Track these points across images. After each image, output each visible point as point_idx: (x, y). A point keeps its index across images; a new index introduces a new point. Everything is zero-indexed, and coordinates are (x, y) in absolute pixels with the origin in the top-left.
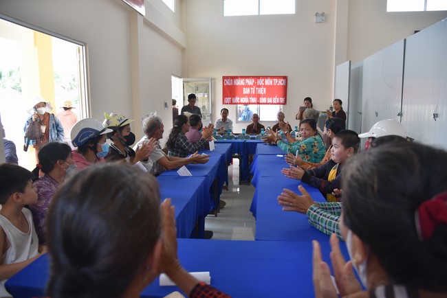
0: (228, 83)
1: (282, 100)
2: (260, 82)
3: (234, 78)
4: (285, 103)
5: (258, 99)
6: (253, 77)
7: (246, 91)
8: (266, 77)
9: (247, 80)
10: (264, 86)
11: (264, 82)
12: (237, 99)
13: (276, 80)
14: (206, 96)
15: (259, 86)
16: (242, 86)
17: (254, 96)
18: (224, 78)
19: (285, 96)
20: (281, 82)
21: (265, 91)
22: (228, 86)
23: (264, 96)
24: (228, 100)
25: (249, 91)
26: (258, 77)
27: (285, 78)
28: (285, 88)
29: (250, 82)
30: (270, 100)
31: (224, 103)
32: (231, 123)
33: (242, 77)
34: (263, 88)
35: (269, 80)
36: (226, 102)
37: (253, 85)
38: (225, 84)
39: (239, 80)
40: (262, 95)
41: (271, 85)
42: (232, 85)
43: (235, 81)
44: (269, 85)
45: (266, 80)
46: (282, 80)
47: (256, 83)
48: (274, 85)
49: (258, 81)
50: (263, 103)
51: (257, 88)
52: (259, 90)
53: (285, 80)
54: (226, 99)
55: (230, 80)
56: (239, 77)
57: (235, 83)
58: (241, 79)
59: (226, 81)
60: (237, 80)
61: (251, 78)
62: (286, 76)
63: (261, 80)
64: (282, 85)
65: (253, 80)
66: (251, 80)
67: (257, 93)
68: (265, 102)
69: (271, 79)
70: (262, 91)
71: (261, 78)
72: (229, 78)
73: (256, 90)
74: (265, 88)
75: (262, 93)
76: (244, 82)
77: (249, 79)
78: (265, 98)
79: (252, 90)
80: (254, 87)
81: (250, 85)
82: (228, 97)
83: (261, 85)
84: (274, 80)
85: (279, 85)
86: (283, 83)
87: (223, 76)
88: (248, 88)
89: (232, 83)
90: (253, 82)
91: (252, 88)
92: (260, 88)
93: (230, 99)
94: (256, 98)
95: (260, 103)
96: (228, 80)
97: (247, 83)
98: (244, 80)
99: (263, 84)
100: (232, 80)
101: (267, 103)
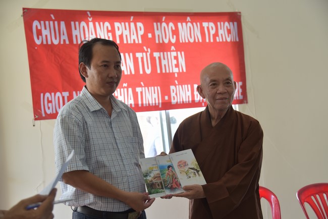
0: (48, 34)
2: (164, 32)
3: (70, 17)
4: (243, 99)
5: (166, 91)
6: (139, 15)
10: (179, 46)
11: (176, 32)
13: (209, 26)
15: (163, 48)
17: (150, 81)
18: (31, 15)
20: (224, 33)
21: (182, 62)
22: (49, 48)
23: (183, 79)
24: (56, 100)
25: (131, 64)
26: (157, 18)
27: (234, 17)
29: (131, 32)
33: (100, 15)
34: (174, 54)
35: (189, 24)
36: (49, 112)
37: (140, 42)
38: (38, 38)
39: (91, 24)
40: (176, 75)
41: (197, 41)
42: (67, 42)
43: (76, 29)
44: (192, 41)
45: (179, 24)
46: (226, 24)
47: (150, 35)
48: (207, 41)
49: (158, 29)
50: (183, 102)
51: (156, 55)
52: (164, 59)
53: (235, 23)
54: (48, 98)
55: (56, 23)
56: (88, 13)
57: (76, 36)
58: (97, 24)
59: (39, 28)
60: (83, 24)
61: (131, 20)
62: (237, 11)
63: (164, 24)
64: (229, 40)
65: (140, 25)
66: (132, 25)
67: (159, 71)
68: (189, 101)
69: (194, 24)
70: (175, 62)
71: (164, 18)
72: (52, 16)
73: (153, 59)
74: (183, 53)
75: (176, 70)
76: (108, 31)
77: (127, 24)
78: (185, 84)
79: (140, 60)
80: (146, 50)
81: (132, 42)
82: (54, 90)
83: (166, 41)
84: (205, 24)
85: (221, 40)
86: (230, 35)
87: (24, 9)
88: (127, 54)
89: (65, 37)
90: (141, 33)
91: (139, 55)
92: (165, 53)
93: (63, 98)
94: (159, 87)
95: (171, 102)
96: (47, 23)
97: (121, 37)
98: (107, 24)
99: (173, 38)
100: (63, 24)
101: (193, 101)
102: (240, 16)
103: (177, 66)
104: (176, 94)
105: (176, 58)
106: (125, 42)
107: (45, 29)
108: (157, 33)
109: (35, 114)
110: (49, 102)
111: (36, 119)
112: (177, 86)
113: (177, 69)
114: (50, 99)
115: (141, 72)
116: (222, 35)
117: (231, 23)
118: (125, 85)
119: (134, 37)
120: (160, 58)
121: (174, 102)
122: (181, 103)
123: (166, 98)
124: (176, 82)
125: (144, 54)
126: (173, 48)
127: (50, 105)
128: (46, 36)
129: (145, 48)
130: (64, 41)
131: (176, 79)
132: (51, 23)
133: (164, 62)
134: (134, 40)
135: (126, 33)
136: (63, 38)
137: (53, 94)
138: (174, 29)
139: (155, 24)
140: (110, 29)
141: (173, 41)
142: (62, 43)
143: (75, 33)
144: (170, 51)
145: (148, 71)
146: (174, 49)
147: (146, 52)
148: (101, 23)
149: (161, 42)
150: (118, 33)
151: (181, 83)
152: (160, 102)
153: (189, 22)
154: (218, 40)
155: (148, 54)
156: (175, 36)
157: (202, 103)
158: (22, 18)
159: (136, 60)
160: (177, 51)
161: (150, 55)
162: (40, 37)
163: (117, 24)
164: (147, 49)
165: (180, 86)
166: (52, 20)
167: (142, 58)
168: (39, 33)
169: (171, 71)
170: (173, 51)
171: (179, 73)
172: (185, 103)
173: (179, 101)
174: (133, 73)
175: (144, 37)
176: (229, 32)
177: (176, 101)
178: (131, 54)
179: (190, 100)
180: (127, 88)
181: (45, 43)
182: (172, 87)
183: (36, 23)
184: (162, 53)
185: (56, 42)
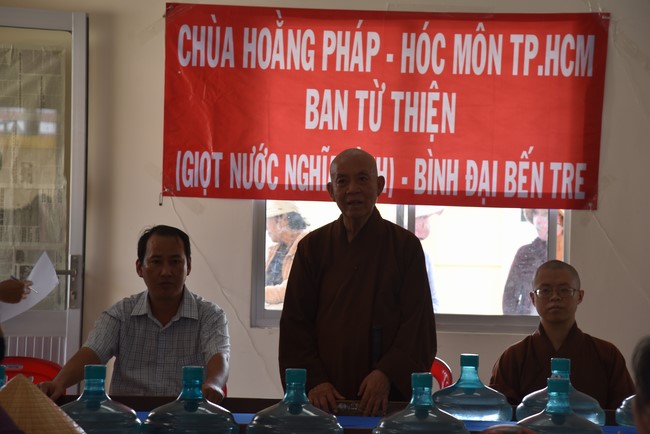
0: (204, 49)
1: (566, 175)
2: (422, 52)
4: (585, 199)
6: (373, 18)
7: (324, 111)
8: (463, 21)
9: (333, 41)
10: (448, 81)
11: (446, 54)
12: (263, 166)
13: (526, 42)
14: (47, 128)
16: (302, 80)
17: (374, 145)
18: (176, 17)
19: (587, 149)
20: (560, 57)
21: (449, 112)
22: (200, 73)
23: (445, 147)
24: (201, 164)
25: (342, 111)
26: (411, 21)
27: (593, 26)
28: (590, 92)
29: (353, 50)
30: (481, 178)
31: (172, 187)
32: (208, 320)
33: (298, 18)
34: (435, 96)
35: (480, 38)
36: (187, 184)
37: (368, 69)
38: (185, 56)
39: (279, 33)
40: (432, 139)
41: (490, 72)
42: (232, 65)
43: (250, 41)
44: (478, 71)
45: (458, 38)
46: (569, 38)
47: (390, 58)
48: (515, 72)
49: (409, 46)
50: (439, 191)
51: (397, 96)
52: (412, 105)
53: (591, 38)
54: (188, 159)
55: (218, 29)
56: (278, 12)
57: (250, 54)
58: (290, 32)
59: (189, 38)
60: (265, 32)
61: (358, 27)
62: (600, 10)
63: (424, 37)
64: (567, 73)
65: (373, 36)
66: (358, 36)
67: (396, 128)
68: (452, 192)
69: (492, 37)
70: (433, 112)
71: (426, 24)
72: (213, 17)
73: (388, 104)
74: (454, 96)
75: (433, 128)
76: (309, 47)
77: (348, 34)
78: (447, 159)
79: (362, 105)
80: (377, 86)
81: (352, 69)
82: (199, 147)
83: (423, 70)
84: (516, 39)
85: (547, 73)
86: (572, 63)
87: (168, 5)
88: (338, 92)
89: (229, 55)
90: (373, 52)
91: (361, 95)
92: (416, 94)
93: (213, 162)
94: (392, 159)
95: (413, 191)
96: (203, 28)
97: (332, 58)
98: (310, 33)
99: (438, 64)
100: (229, 31)
101: (462, 192)
102: (607, 22)
103: (437, 120)
104: (426, 176)
105: (438, 105)
106: (338, 69)
107: (199, 39)
108: (406, 53)
109: (164, 184)
110: (190, 166)
111: (165, 194)
112: (431, 161)
113: (436, 126)
114: (191, 162)
115: (361, 128)
116: (552, 61)
117: (580, 38)
118: (325, 149)
119: (358, 60)
120: (403, 103)
121: (418, 189)
122: (435, 193)
123: (405, 181)
124: (430, 151)
125: (373, 93)
126: (434, 84)
127: (190, 172)
128: (199, 52)
129: (376, 81)
130: (227, 61)
131: (431, 145)
132: (210, 29)
133: (410, 111)
134: (356, 66)
135: (344, 51)
136: (225, 56)
137: (197, 153)
138: (443, 45)
139: (405, 35)
140: (313, 42)
141: (438, 70)
142: (223, 65)
143: (248, 48)
144: (428, 91)
145: (375, 127)
146: (437, 87)
147: (377, 90)
148: (299, 32)
149: (412, 71)
150: (327, 51)
151: (440, 155)
152: (391, 187)
153: (480, 32)
154: (540, 73)
155: (381, 94)
156: (443, 62)
157: (480, 198)
158: (164, 20)
159: (353, 105)
160: (441, 91)
161: (384, 95)
162: (189, 53)
163: (328, 34)
164: (380, 85)
165: (437, 161)
166: (211, 24)
167: (367, 102)
168: (188, 46)
169: (422, 130)
170: (434, 90)
171: (438, 136)
172: (442, 194)
173: (430, 189)
174: (344, 127)
175: (378, 60)
176: (571, 55)
177: (423, 188)
178: (346, 92)
179: (455, 189)
180: (329, 155)
181: (194, 64)
182: (420, 162)
183: (184, 30)
184: (408, 94)
185: (213, 64)
